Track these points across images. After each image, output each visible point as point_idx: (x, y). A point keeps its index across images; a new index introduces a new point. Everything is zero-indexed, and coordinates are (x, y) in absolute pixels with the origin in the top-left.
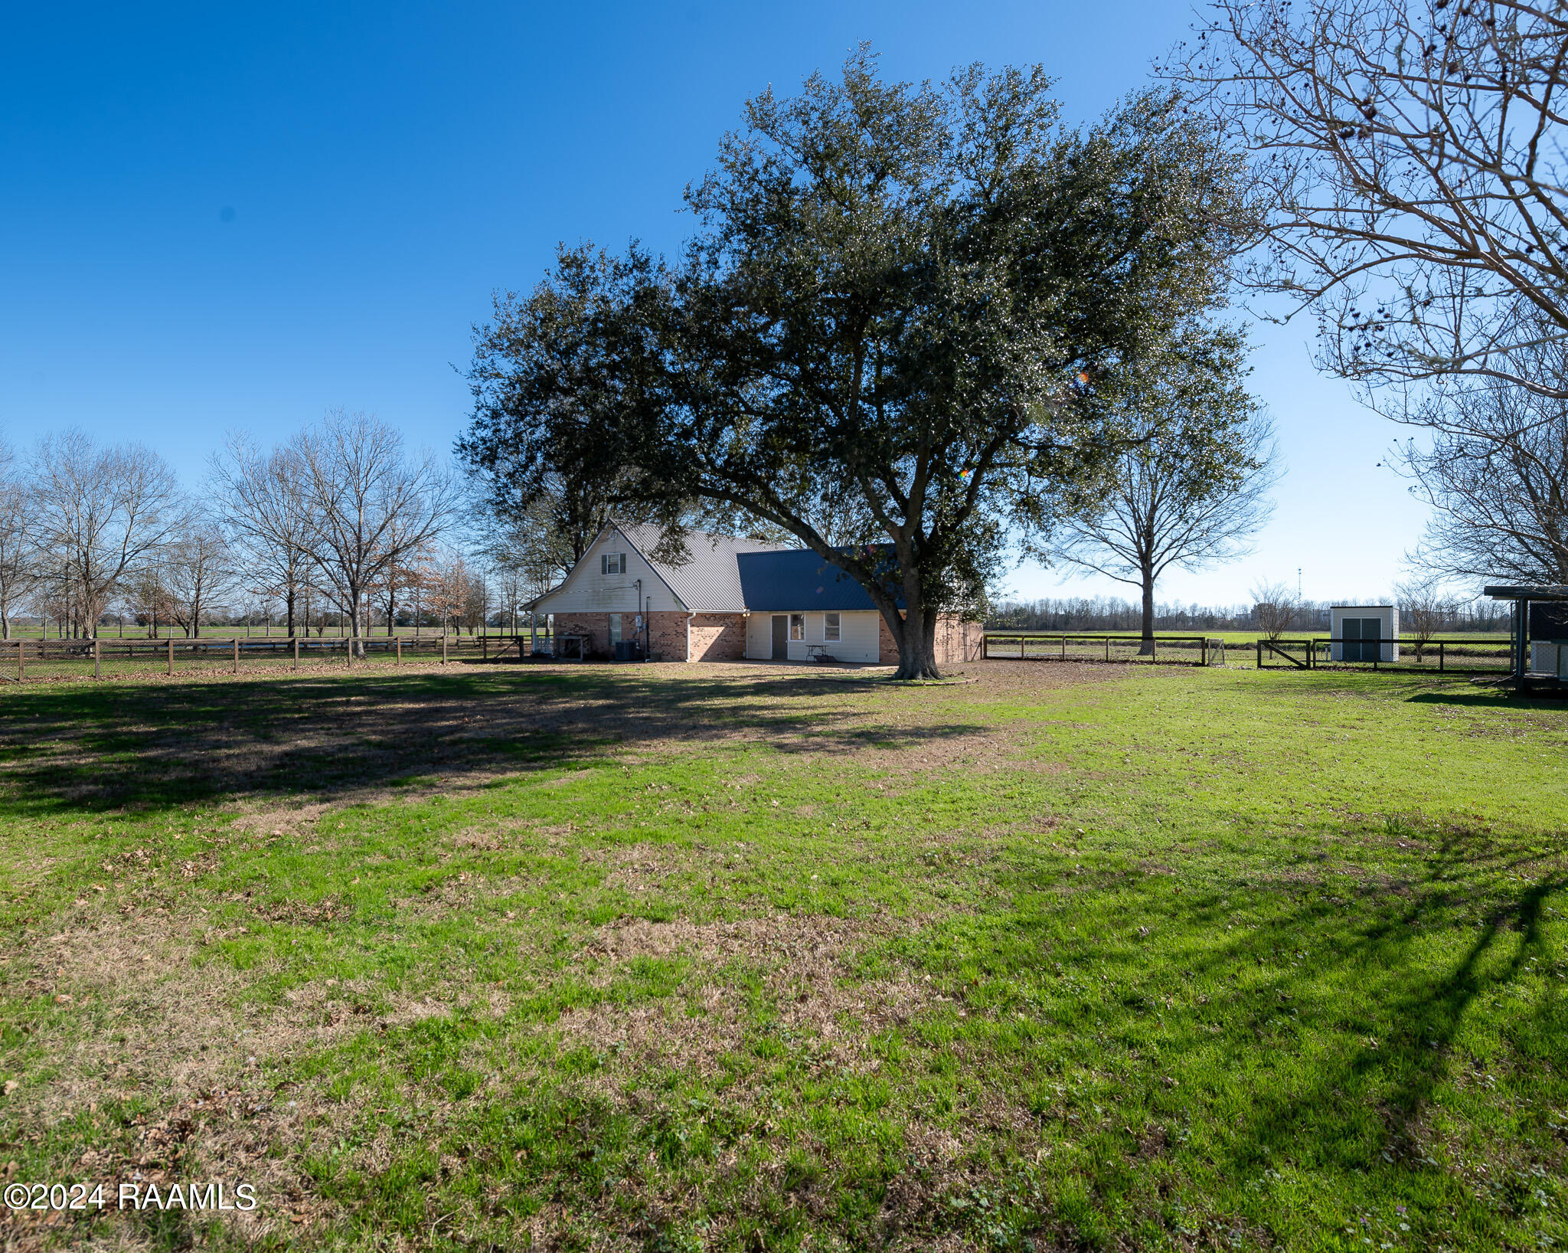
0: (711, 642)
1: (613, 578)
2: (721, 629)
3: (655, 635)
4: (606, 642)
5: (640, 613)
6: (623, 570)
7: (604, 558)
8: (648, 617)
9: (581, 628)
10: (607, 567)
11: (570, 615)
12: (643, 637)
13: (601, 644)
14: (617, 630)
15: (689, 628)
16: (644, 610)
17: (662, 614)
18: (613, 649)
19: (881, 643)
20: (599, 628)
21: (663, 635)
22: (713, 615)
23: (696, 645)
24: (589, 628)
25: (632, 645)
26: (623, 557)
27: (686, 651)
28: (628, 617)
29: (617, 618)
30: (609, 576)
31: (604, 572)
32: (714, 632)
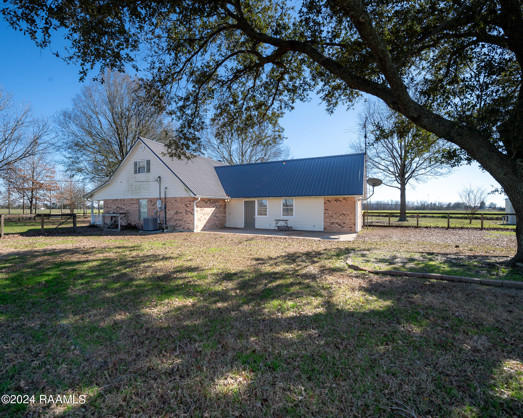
0: (208, 217)
1: (142, 176)
2: (213, 209)
3: (170, 213)
4: (137, 217)
5: (160, 199)
6: (148, 171)
7: (136, 164)
8: (165, 201)
9: (121, 209)
10: (138, 169)
11: (114, 200)
12: (162, 214)
13: (134, 220)
14: (144, 210)
15: (196, 209)
16: (163, 196)
17: (176, 199)
18: (142, 222)
19: (325, 218)
20: (132, 209)
21: (177, 213)
22: (209, 200)
23: (200, 220)
24: (126, 208)
25: (155, 220)
26: (148, 162)
27: (193, 224)
28: (152, 201)
29: (144, 202)
30: (139, 175)
31: (135, 172)
32: (209, 211)
